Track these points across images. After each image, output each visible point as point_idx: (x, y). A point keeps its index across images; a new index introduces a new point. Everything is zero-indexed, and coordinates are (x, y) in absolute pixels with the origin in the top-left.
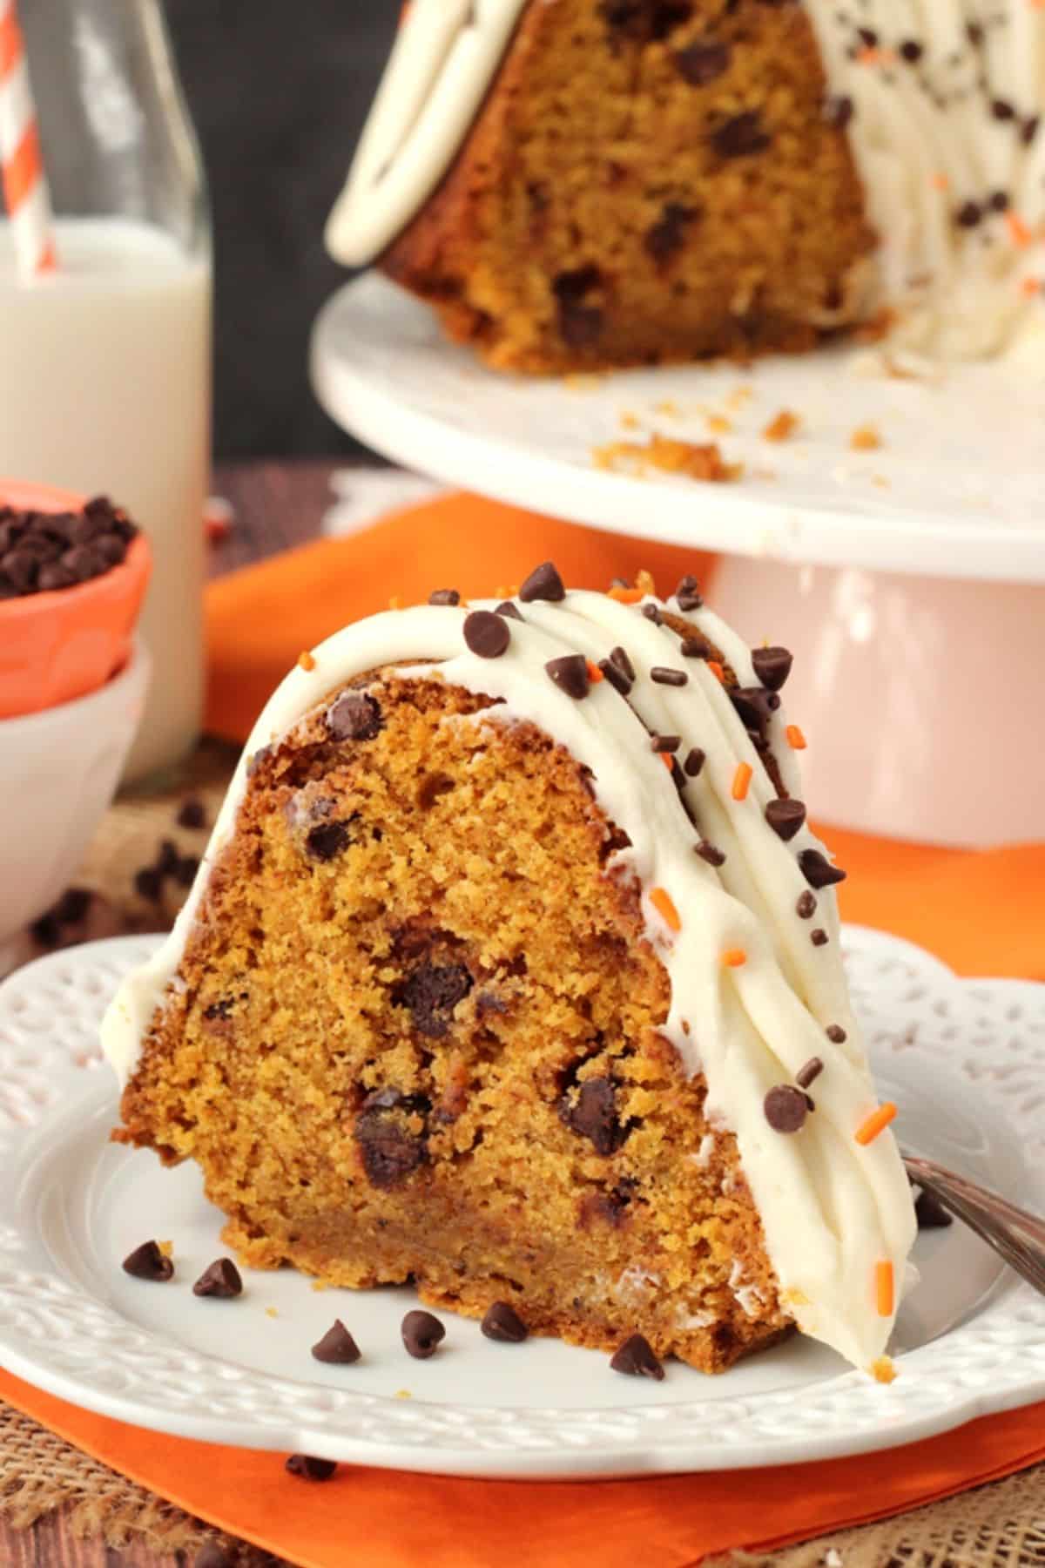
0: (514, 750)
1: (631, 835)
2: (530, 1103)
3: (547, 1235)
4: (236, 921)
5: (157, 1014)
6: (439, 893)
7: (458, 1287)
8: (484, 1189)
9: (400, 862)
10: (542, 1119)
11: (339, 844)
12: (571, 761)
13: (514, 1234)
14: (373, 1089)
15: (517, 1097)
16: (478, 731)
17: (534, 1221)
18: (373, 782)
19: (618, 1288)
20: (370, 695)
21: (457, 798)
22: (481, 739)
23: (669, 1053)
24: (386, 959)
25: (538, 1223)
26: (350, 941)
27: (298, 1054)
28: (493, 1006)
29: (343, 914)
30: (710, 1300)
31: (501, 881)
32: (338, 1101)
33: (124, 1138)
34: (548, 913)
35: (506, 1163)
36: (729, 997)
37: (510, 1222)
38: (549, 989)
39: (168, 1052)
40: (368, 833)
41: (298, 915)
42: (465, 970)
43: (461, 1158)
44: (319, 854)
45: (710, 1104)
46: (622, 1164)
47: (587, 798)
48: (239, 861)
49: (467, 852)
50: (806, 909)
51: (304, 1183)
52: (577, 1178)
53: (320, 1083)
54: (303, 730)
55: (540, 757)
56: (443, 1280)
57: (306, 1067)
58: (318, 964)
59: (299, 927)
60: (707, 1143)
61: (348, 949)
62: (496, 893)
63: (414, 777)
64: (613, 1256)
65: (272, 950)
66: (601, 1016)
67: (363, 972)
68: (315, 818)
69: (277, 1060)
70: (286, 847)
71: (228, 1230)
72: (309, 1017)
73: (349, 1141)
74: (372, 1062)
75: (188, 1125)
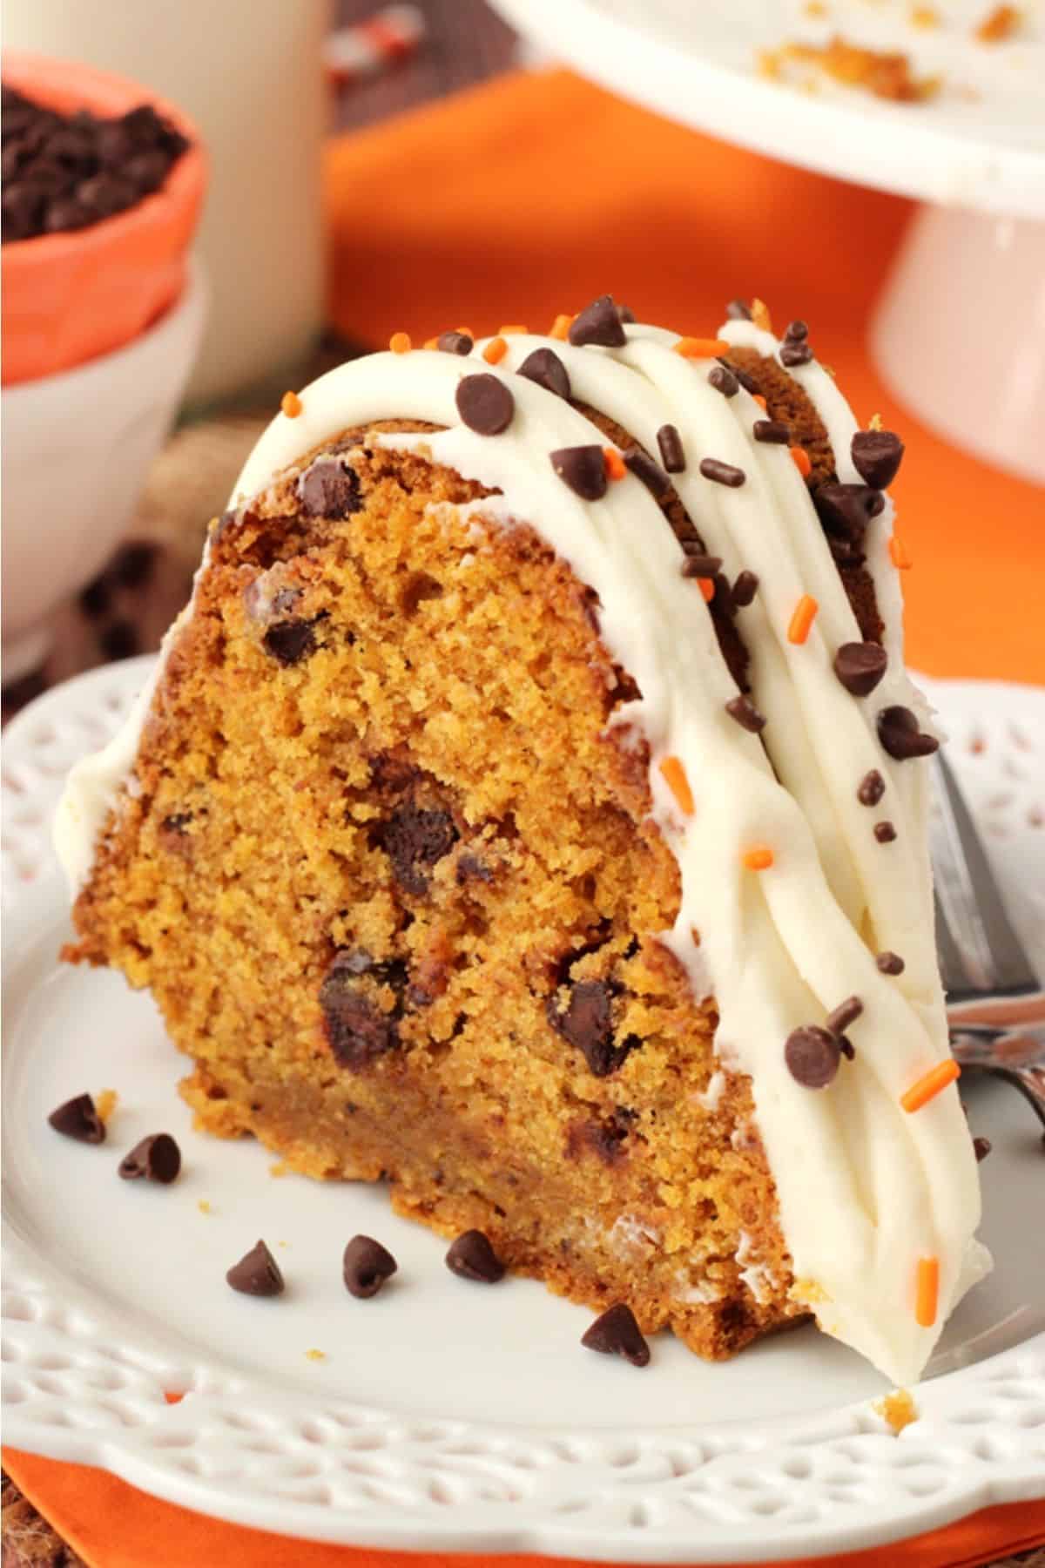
0: (507, 558)
1: (642, 685)
2: (517, 997)
3: (532, 1157)
4: (195, 719)
5: (111, 817)
6: (419, 722)
7: (434, 1199)
8: (465, 1090)
9: (371, 680)
10: (529, 1018)
11: (304, 646)
12: (575, 582)
13: (496, 1150)
14: (344, 947)
15: (502, 988)
16: (466, 529)
17: (518, 1139)
18: (345, 576)
19: (610, 1236)
20: (347, 464)
21: (442, 609)
22: (469, 539)
23: (672, 966)
24: (363, 791)
25: (523, 1142)
26: (320, 764)
27: (262, 891)
28: (476, 871)
29: (312, 732)
30: (715, 1272)
31: (490, 719)
32: (305, 955)
33: (75, 956)
34: (542, 767)
35: (488, 1062)
36: (751, 904)
37: (491, 1135)
38: (541, 862)
39: (121, 862)
40: (339, 637)
41: (261, 723)
42: (450, 819)
43: (438, 1048)
44: (279, 657)
45: (722, 1034)
46: (618, 1091)
47: (590, 633)
48: (196, 649)
49: (452, 677)
50: (872, 791)
51: (269, 1044)
52: (567, 1096)
53: (285, 929)
54: (271, 496)
55: (538, 569)
56: (418, 1188)
57: (271, 907)
58: (283, 788)
59: (262, 740)
60: (717, 1083)
61: (318, 774)
62: (483, 733)
63: (393, 574)
64: (606, 1197)
65: (232, 762)
66: (605, 902)
67: (332, 805)
68: (276, 612)
69: (238, 894)
70: (245, 642)
71: (186, 1084)
72: (274, 848)
73: (314, 1006)
74: (343, 914)
75: (145, 952)
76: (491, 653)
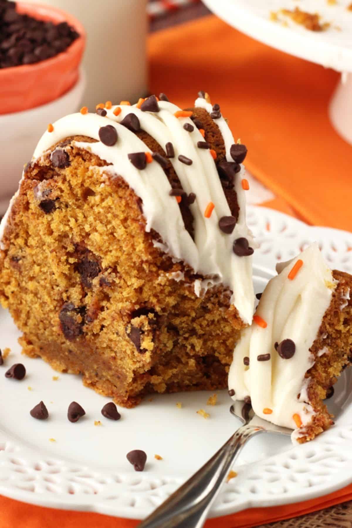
0: (114, 187)
2: (118, 321)
3: (124, 370)
4: (20, 227)
6: (88, 234)
7: (95, 381)
8: (104, 348)
9: (73, 220)
10: (121, 328)
11: (52, 208)
12: (136, 196)
13: (113, 367)
14: (66, 302)
15: (114, 319)
16: (102, 176)
17: (120, 365)
18: (65, 187)
20: (65, 151)
21: (95, 200)
22: (102, 179)
24: (72, 253)
25: (121, 366)
26: (58, 244)
27: (42, 282)
28: (105, 283)
29: (56, 234)
31: (110, 236)
32: (55, 303)
34: (125, 253)
35: (111, 340)
37: (112, 363)
38: (125, 282)
40: (63, 206)
41: (40, 231)
42: (98, 265)
43: (96, 335)
44: (44, 211)
47: (139, 213)
48: (20, 205)
49: (98, 222)
51: (45, 329)
53: (49, 294)
54: (42, 159)
55: (124, 190)
56: (91, 377)
57: (45, 287)
58: (47, 251)
59: (40, 236)
61: (58, 247)
62: (108, 240)
63: (80, 187)
65: (32, 241)
66: (145, 296)
67: (62, 258)
68: (43, 196)
69: (35, 283)
70: (34, 206)
71: (21, 339)
72: (45, 269)
73: (58, 319)
74: (66, 291)
75: (7, 298)
76: (109, 215)
